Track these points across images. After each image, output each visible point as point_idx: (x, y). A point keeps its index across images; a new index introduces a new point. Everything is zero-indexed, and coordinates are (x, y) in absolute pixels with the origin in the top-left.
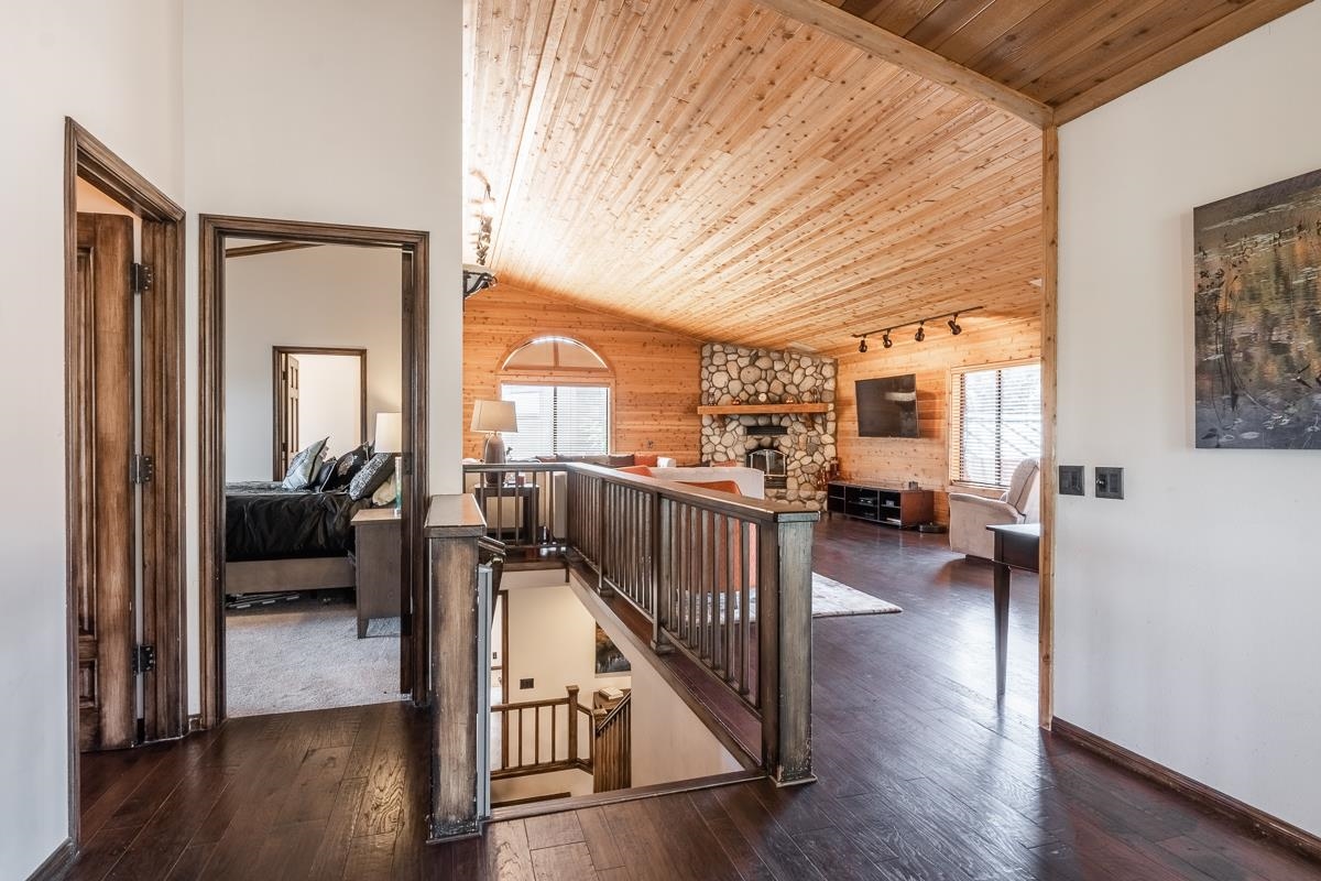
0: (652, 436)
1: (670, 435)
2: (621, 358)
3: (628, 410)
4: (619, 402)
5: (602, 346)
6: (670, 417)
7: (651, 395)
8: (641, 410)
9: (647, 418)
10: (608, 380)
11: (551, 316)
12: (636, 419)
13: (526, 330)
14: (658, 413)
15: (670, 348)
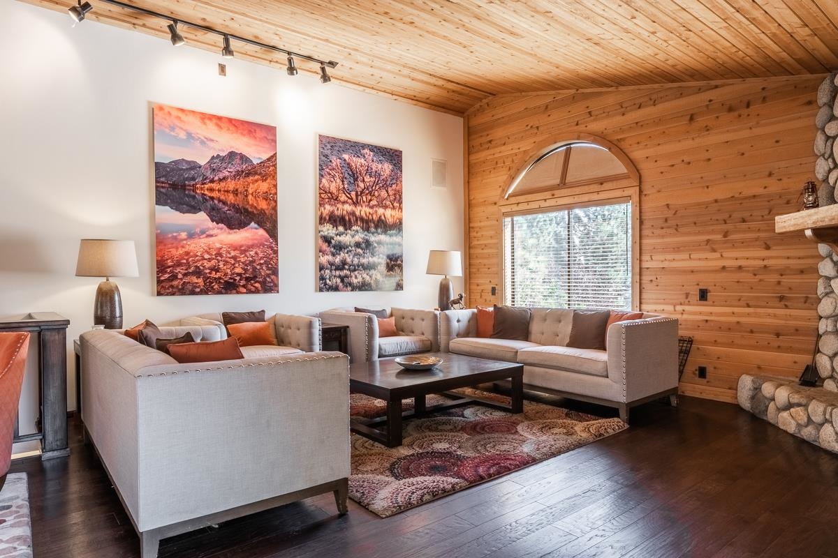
0: (706, 281)
1: (746, 277)
2: (651, 152)
3: (663, 237)
4: (647, 224)
5: (619, 140)
6: (744, 244)
7: (707, 204)
8: (689, 234)
9: (697, 247)
10: (627, 192)
11: (556, 115)
12: (677, 249)
13: (526, 145)
14: (719, 237)
15: (745, 112)
